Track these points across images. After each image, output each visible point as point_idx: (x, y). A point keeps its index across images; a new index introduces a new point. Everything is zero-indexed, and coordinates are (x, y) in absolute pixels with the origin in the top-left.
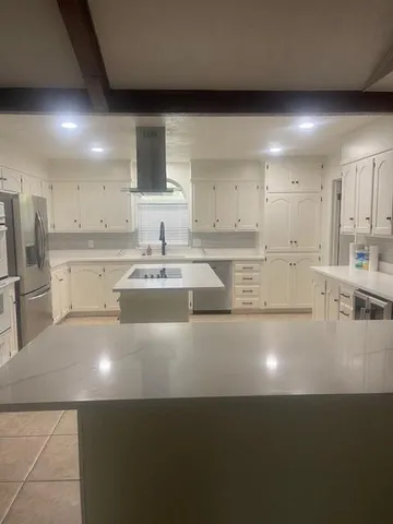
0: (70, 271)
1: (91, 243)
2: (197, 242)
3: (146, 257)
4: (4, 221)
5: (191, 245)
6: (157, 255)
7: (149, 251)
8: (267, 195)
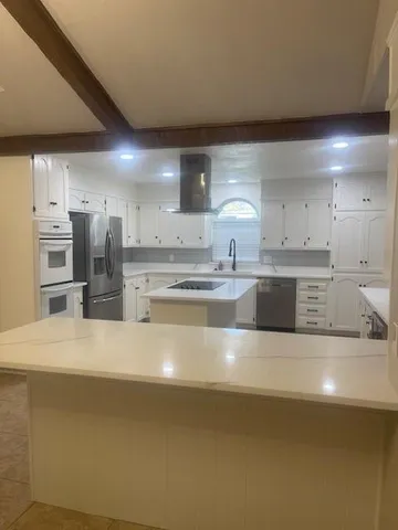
0: (148, 281)
1: (172, 258)
2: (267, 259)
3: (219, 272)
4: (71, 236)
5: (261, 262)
6: (228, 270)
7: (221, 266)
8: (335, 213)
